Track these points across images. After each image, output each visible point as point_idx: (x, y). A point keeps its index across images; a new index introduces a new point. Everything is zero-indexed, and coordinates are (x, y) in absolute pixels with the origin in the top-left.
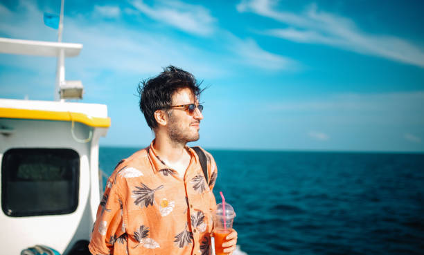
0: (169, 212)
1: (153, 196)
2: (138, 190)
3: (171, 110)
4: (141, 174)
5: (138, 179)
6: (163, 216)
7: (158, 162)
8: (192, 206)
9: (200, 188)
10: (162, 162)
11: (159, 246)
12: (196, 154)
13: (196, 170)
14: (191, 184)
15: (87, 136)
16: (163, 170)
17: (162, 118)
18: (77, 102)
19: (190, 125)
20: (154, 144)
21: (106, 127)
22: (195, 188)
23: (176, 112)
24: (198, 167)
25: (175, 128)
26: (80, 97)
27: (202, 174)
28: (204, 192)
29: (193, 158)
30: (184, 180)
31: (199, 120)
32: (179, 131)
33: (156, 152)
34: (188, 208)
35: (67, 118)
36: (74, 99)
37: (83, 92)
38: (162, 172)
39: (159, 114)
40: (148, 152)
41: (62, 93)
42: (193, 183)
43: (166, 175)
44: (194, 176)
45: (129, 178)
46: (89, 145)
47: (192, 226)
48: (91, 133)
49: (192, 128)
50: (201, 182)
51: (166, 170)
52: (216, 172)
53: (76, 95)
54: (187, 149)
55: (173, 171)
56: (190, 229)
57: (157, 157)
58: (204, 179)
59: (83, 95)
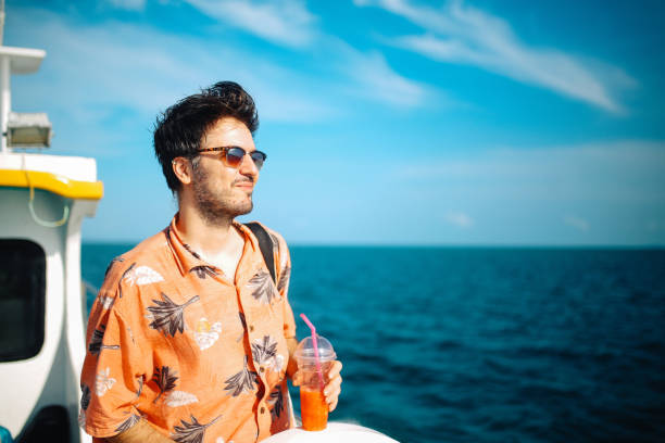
0: (212, 342)
1: (181, 315)
2: (157, 306)
3: (198, 158)
4: (161, 278)
5: (157, 286)
6: (202, 349)
7: (187, 255)
8: (252, 328)
9: (264, 296)
10: (194, 255)
11: (197, 400)
12: (252, 236)
13: (254, 265)
14: (247, 290)
15: (58, 214)
16: (197, 269)
17: (185, 172)
18: (39, 153)
19: (232, 185)
20: (177, 222)
21: (95, 199)
22: (256, 295)
23: (206, 162)
24: (259, 258)
25: (205, 189)
26: (46, 143)
27: (267, 271)
28: (273, 300)
29: (249, 243)
30: (235, 284)
31: (250, 177)
32: (212, 195)
33: (181, 238)
34: (246, 332)
35: (22, 182)
36: (34, 148)
37: (52, 133)
38: (194, 273)
39: (179, 165)
40: (168, 237)
41: (10, 136)
42: (253, 287)
43: (202, 276)
44: (251, 276)
45: (144, 286)
46: (63, 233)
47: (255, 363)
48: (66, 210)
49: (237, 190)
50: (266, 285)
51: (202, 268)
52: (290, 266)
53: (38, 139)
54: (237, 227)
55: (214, 269)
56: (252, 366)
57: (185, 246)
58: (270, 278)
59: (51, 140)
